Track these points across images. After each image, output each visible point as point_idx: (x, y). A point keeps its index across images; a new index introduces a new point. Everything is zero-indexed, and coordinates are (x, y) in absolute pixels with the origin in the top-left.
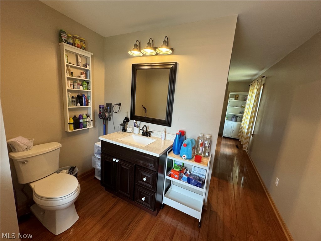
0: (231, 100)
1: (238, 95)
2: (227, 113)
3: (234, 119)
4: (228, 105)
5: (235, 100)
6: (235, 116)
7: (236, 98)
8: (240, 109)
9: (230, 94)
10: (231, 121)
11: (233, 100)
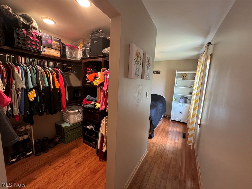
0: (179, 80)
1: (186, 73)
2: (174, 94)
3: (183, 100)
4: (176, 85)
5: (183, 79)
6: (183, 97)
7: (184, 77)
8: (189, 90)
9: (177, 73)
10: (180, 103)
11: (180, 79)
